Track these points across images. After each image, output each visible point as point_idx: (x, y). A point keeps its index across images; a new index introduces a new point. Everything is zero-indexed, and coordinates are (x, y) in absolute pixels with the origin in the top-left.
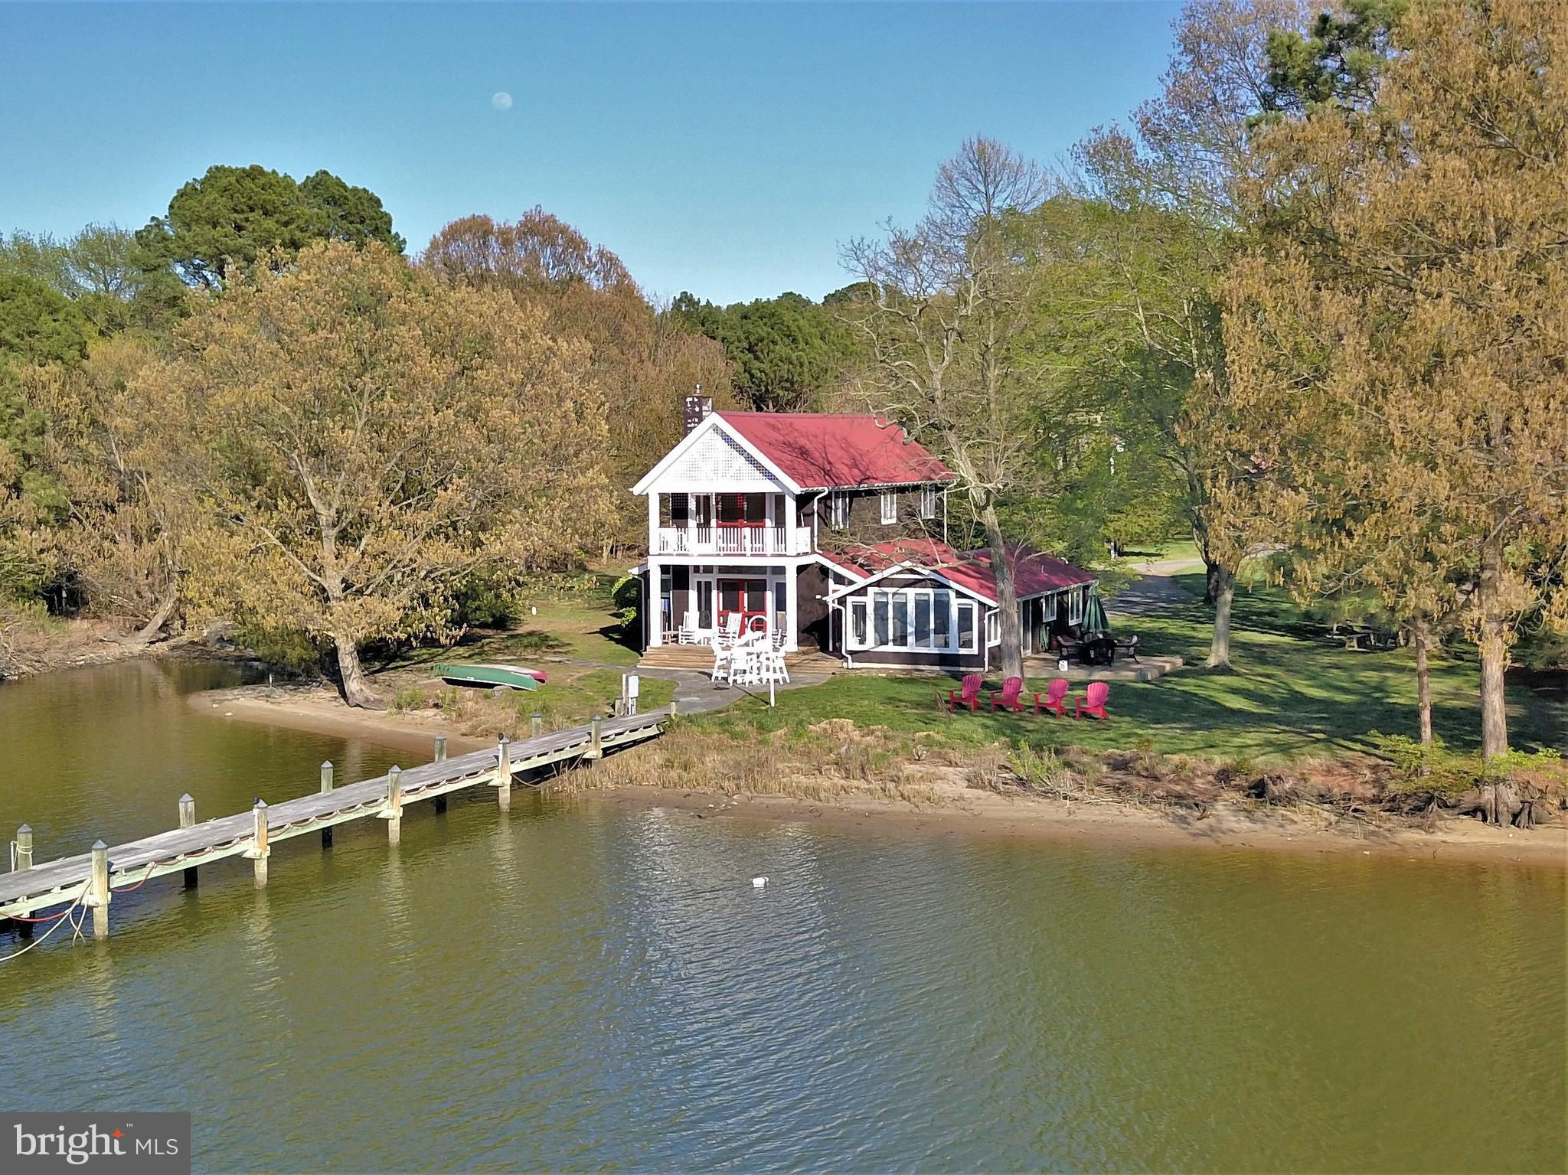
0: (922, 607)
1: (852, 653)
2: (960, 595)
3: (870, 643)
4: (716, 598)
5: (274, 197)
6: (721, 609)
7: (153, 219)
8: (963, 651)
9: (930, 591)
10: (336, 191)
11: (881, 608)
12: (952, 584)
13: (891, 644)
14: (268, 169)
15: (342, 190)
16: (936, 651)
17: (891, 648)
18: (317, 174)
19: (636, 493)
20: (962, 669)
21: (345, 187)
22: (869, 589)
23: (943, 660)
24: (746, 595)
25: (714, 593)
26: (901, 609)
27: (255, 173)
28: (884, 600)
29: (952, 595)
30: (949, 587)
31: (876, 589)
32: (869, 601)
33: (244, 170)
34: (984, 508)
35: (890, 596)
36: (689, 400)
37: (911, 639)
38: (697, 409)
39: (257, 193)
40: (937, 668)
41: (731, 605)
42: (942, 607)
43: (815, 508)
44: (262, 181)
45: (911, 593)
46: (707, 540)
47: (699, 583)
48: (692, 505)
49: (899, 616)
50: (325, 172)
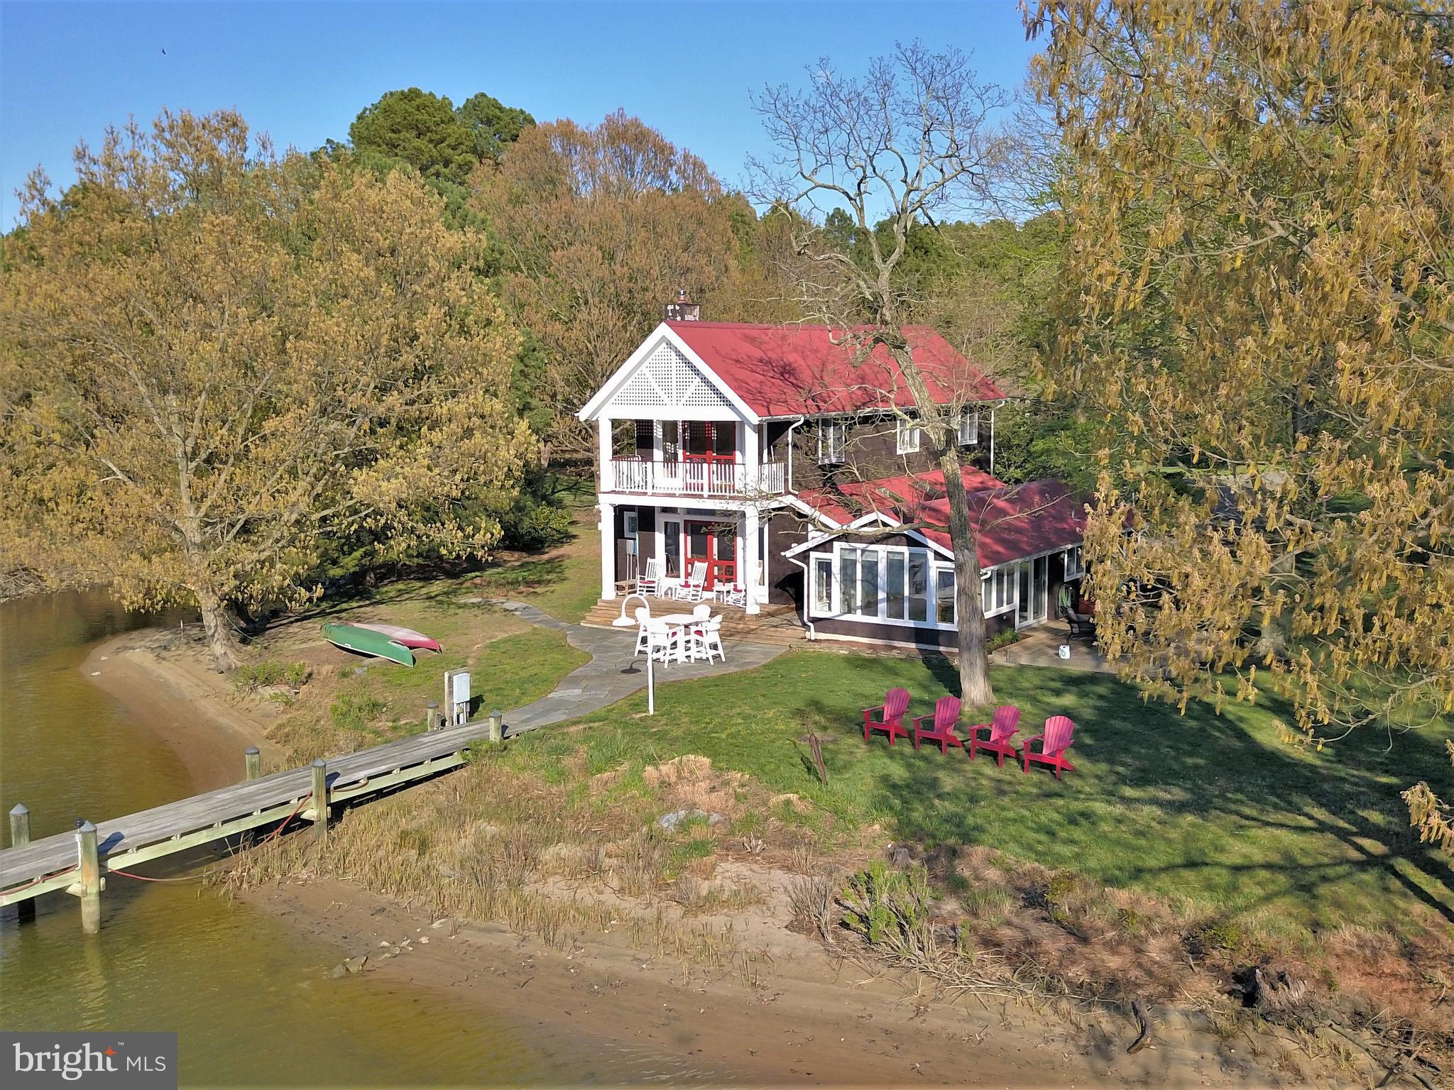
0: (895, 566)
1: (815, 620)
2: (939, 556)
3: (836, 610)
4: (685, 542)
5: (426, 117)
6: (689, 556)
7: (328, 141)
8: (943, 626)
9: (905, 550)
10: (492, 112)
11: (847, 566)
12: (931, 543)
13: (859, 611)
14: (425, 91)
15: (497, 111)
16: (911, 624)
17: (858, 617)
18: (476, 97)
19: (582, 419)
20: (942, 649)
21: (500, 109)
22: (835, 543)
23: (921, 636)
24: (715, 540)
25: (682, 536)
26: (871, 568)
27: (413, 94)
28: (852, 557)
29: (931, 555)
30: (926, 546)
31: (844, 545)
32: (835, 558)
33: (402, 93)
34: (943, 453)
35: (859, 552)
36: (670, 307)
37: (882, 606)
38: (679, 318)
39: (410, 114)
40: (913, 646)
41: (700, 551)
42: (918, 568)
43: (790, 439)
44: (418, 101)
45: (882, 550)
46: (673, 474)
47: (666, 524)
48: (658, 433)
49: (870, 577)
50: (483, 95)
